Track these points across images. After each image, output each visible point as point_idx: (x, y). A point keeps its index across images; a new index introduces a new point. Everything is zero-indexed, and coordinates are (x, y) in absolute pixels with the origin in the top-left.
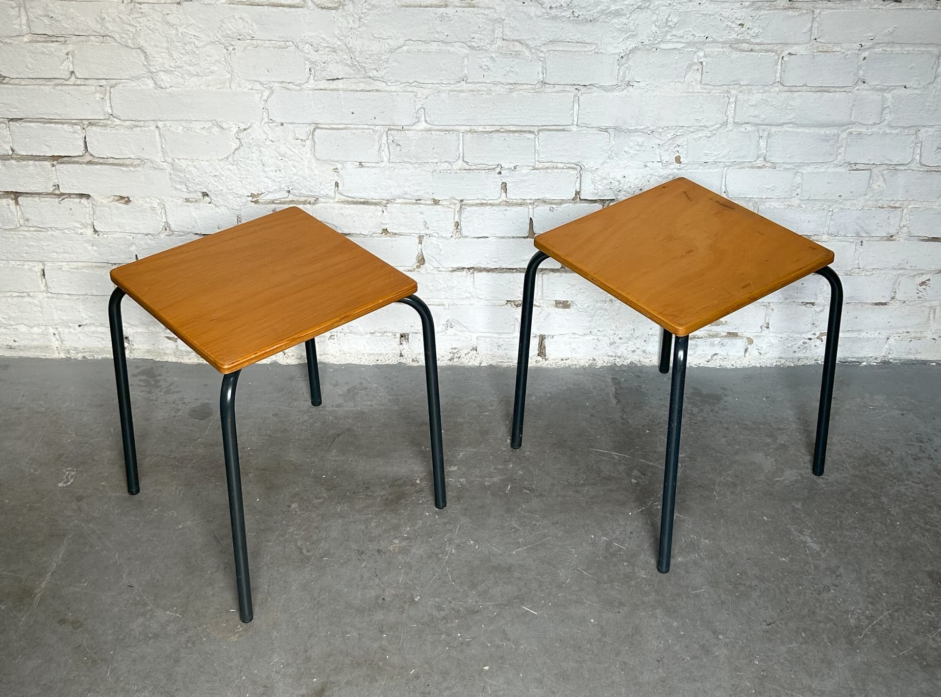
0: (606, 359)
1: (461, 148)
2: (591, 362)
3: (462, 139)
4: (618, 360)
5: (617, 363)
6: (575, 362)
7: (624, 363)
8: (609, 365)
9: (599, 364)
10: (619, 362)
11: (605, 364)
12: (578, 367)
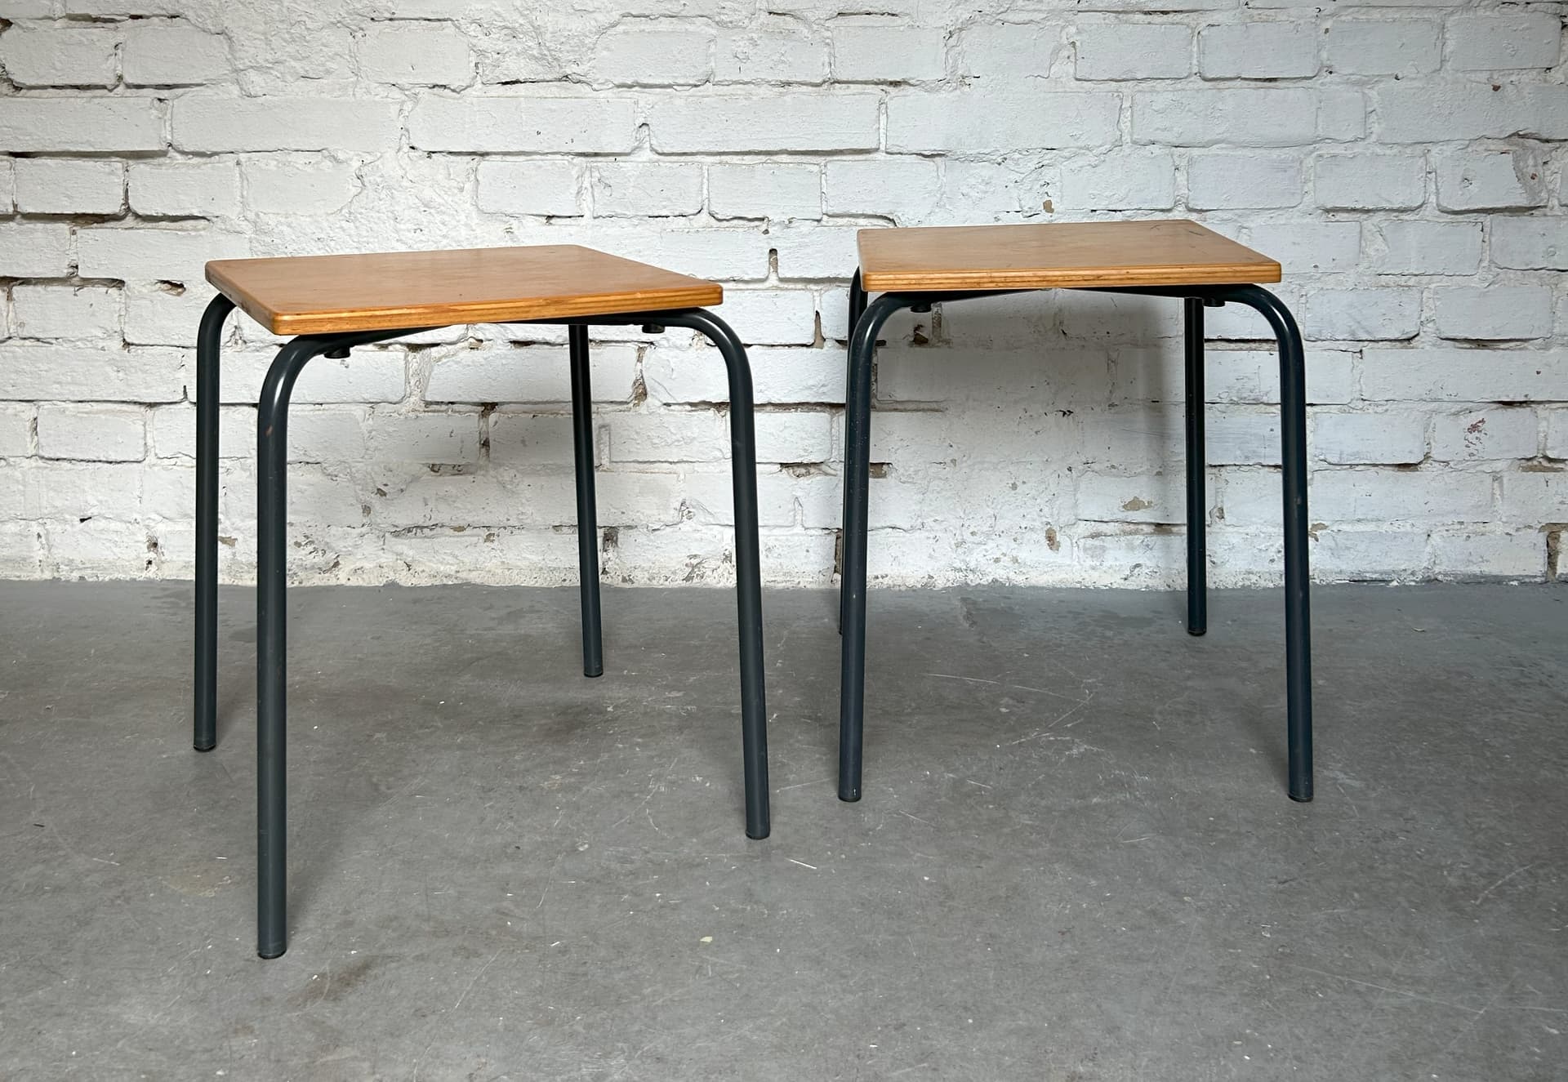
0: (951, 575)
1: (705, 192)
2: (925, 580)
3: (706, 175)
4: (971, 576)
5: (969, 582)
6: (899, 582)
7: (982, 582)
8: (955, 585)
9: (940, 583)
10: (973, 580)
11: (949, 584)
12: (903, 588)
